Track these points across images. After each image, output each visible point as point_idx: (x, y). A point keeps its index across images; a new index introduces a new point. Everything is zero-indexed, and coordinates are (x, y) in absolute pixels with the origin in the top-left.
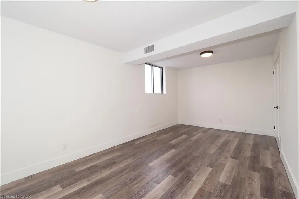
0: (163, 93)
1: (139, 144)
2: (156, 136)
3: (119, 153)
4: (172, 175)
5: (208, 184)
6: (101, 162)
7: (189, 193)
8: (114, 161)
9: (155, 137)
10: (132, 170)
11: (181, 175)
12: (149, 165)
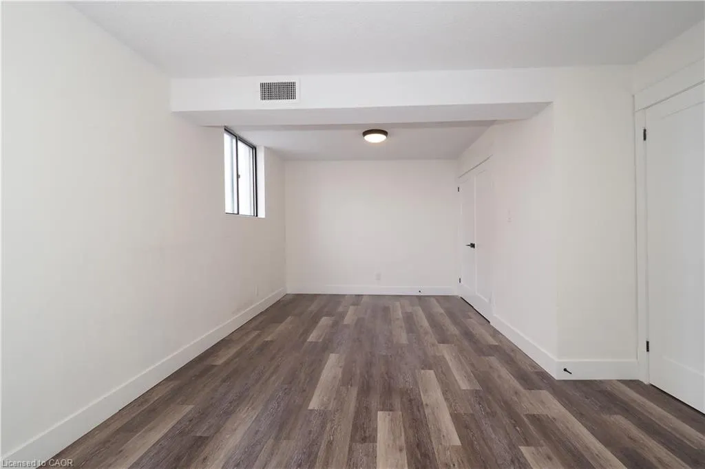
0: (257, 216)
1: (227, 364)
2: (257, 333)
3: (188, 408)
4: (382, 410)
5: (455, 400)
6: (141, 458)
7: (444, 430)
8: (192, 434)
9: (259, 335)
10: (277, 439)
11: (397, 402)
12: (310, 407)
